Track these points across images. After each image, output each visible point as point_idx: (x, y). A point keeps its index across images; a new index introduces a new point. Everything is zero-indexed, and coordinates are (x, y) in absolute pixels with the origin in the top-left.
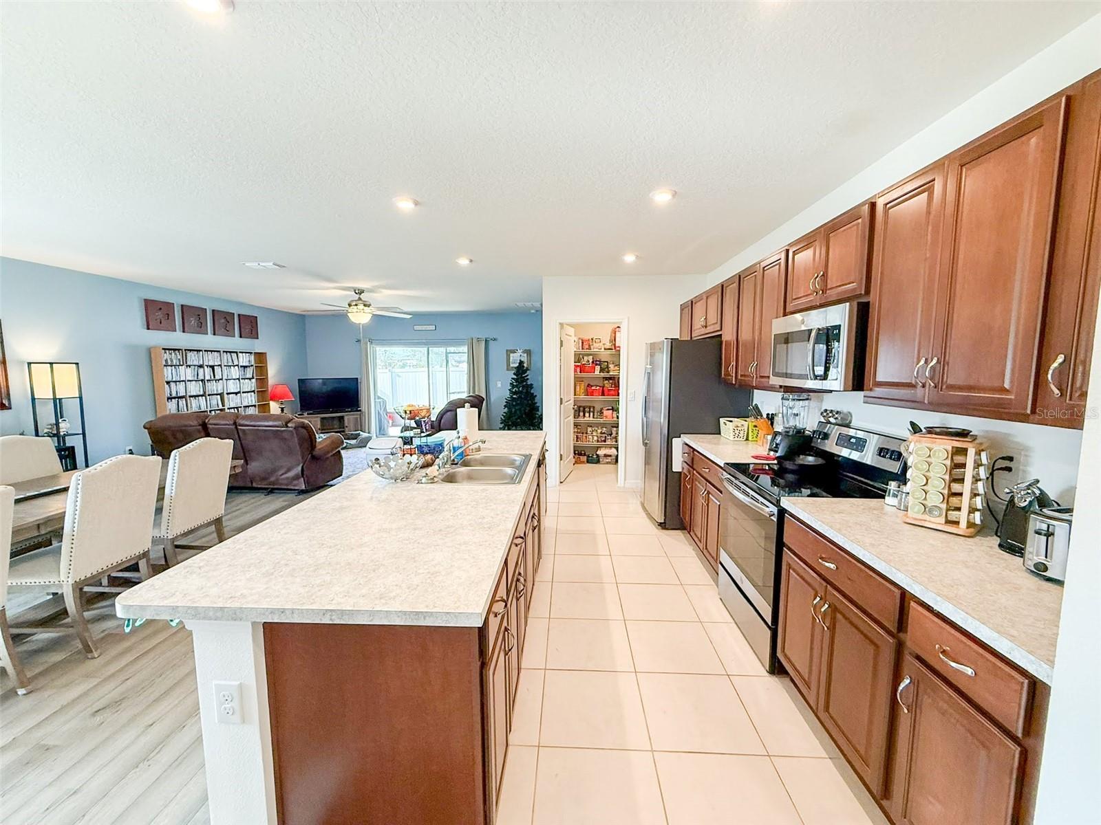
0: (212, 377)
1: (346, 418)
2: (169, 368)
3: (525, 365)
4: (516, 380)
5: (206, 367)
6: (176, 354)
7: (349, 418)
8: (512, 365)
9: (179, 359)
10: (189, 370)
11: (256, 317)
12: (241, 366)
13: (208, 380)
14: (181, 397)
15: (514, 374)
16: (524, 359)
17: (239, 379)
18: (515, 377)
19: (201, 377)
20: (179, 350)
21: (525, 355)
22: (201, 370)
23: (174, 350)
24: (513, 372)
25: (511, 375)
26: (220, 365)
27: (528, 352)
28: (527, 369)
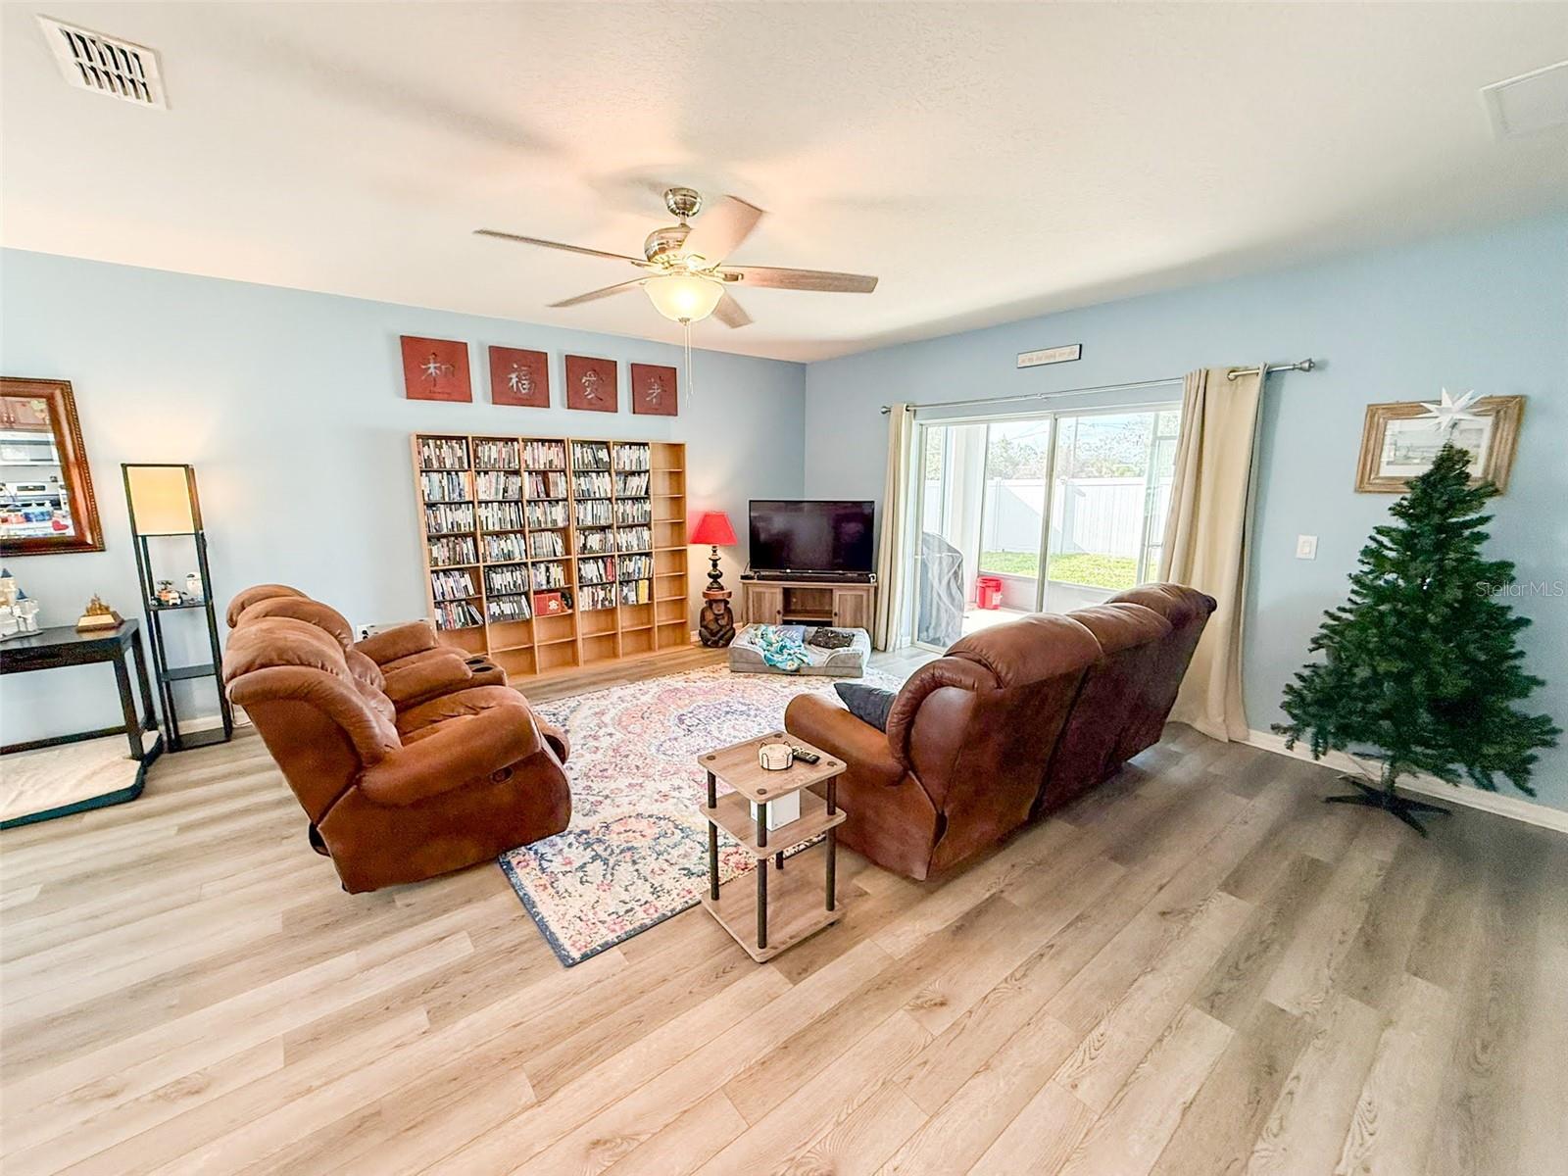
0: (543, 495)
1: (837, 594)
2: (435, 477)
3: (1475, 470)
4: (1406, 540)
5: (526, 475)
6: (452, 448)
7: (844, 595)
8: (1386, 471)
9: (460, 458)
10: (482, 480)
11: (675, 369)
12: (618, 473)
13: (529, 502)
14: (465, 536)
15: (1398, 511)
16: (1478, 441)
17: (610, 499)
18: (1400, 524)
19: (513, 494)
20: (459, 439)
21: (1487, 422)
22: (513, 479)
23: (448, 438)
24: (1397, 499)
25: (1380, 512)
26: (563, 471)
27: (1509, 412)
28: (1490, 490)
